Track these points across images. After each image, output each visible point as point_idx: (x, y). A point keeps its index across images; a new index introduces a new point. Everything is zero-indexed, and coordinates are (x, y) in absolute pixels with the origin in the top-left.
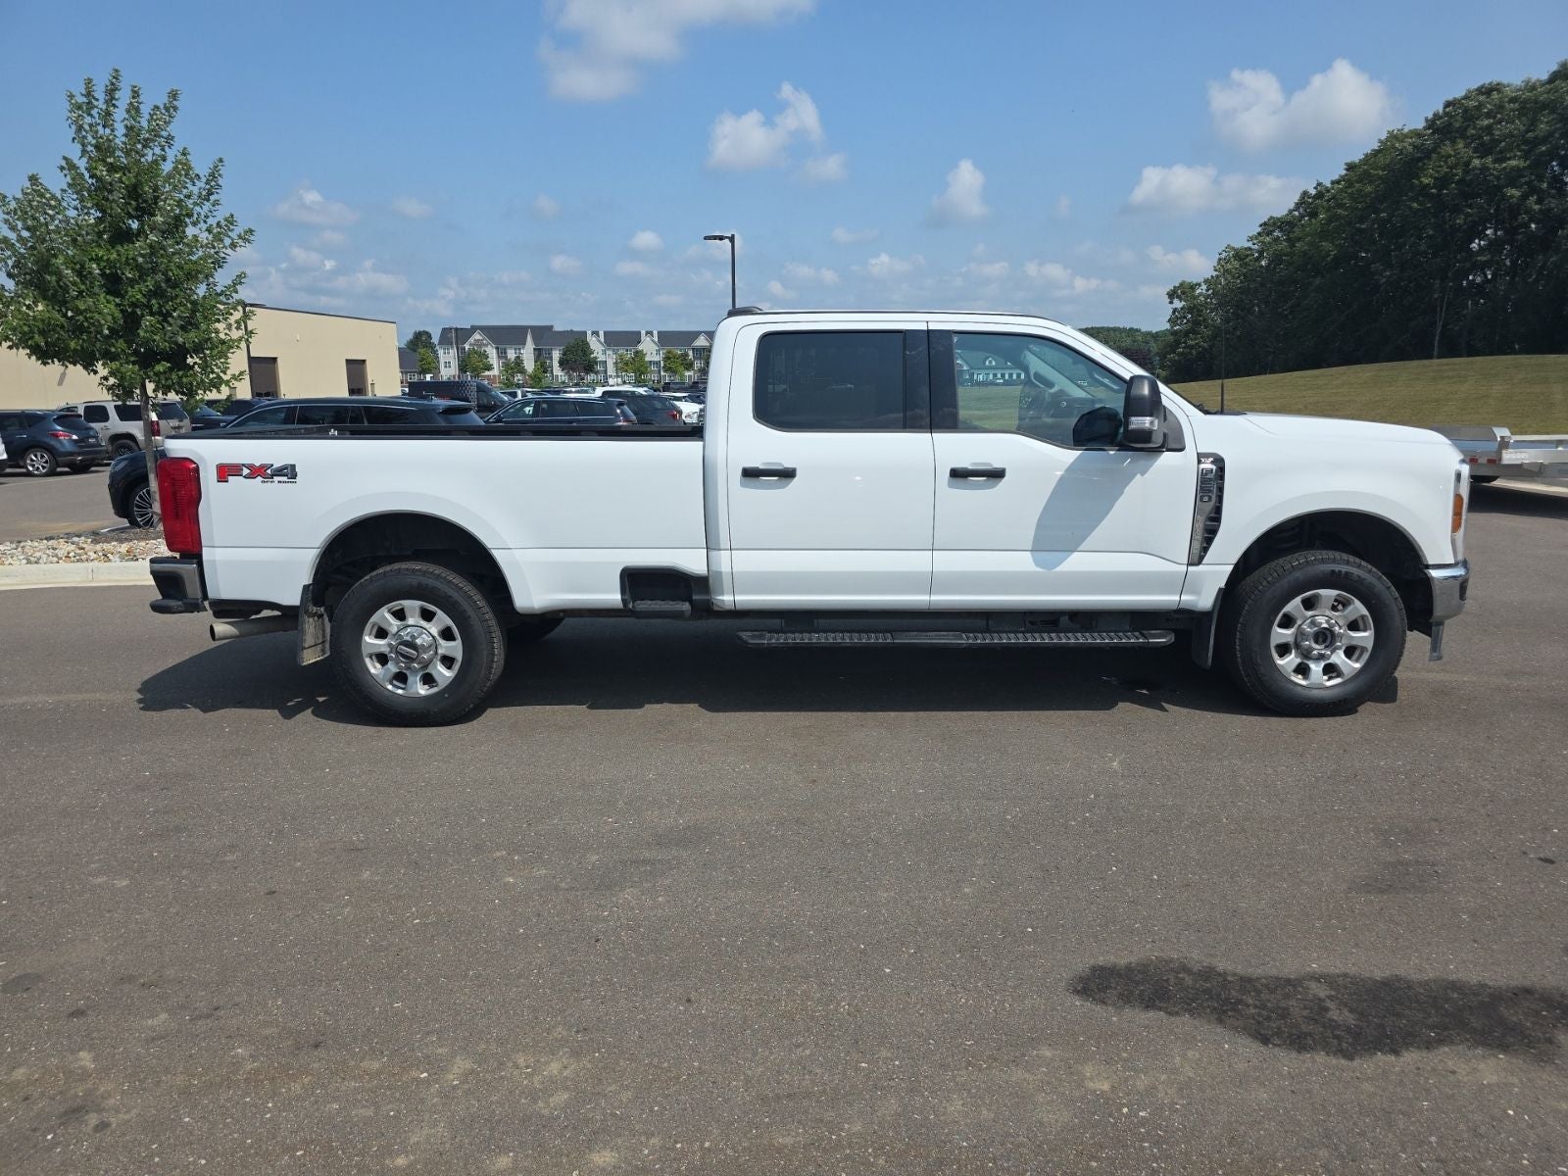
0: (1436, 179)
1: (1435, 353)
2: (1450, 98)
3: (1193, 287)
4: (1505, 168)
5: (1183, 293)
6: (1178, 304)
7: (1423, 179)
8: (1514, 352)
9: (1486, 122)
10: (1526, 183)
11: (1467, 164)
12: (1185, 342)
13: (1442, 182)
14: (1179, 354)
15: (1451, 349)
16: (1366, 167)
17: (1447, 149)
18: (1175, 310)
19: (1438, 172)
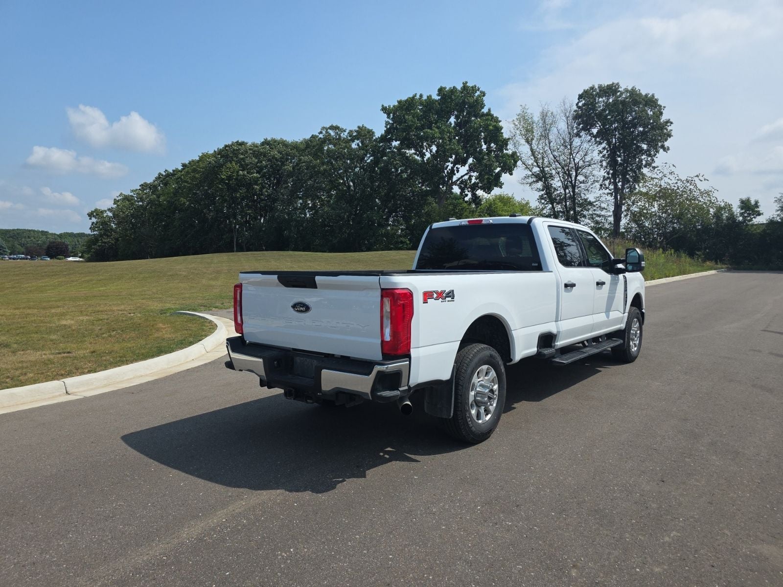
0: (227, 176)
1: (235, 249)
2: (227, 144)
3: (102, 212)
4: (252, 177)
5: (97, 215)
6: (94, 220)
7: (222, 176)
8: (263, 250)
9: (242, 156)
10: (260, 183)
11: (238, 172)
12: (101, 240)
13: (229, 178)
14: (99, 246)
15: (241, 249)
16: (195, 167)
17: (229, 165)
18: (93, 223)
19: (227, 174)
